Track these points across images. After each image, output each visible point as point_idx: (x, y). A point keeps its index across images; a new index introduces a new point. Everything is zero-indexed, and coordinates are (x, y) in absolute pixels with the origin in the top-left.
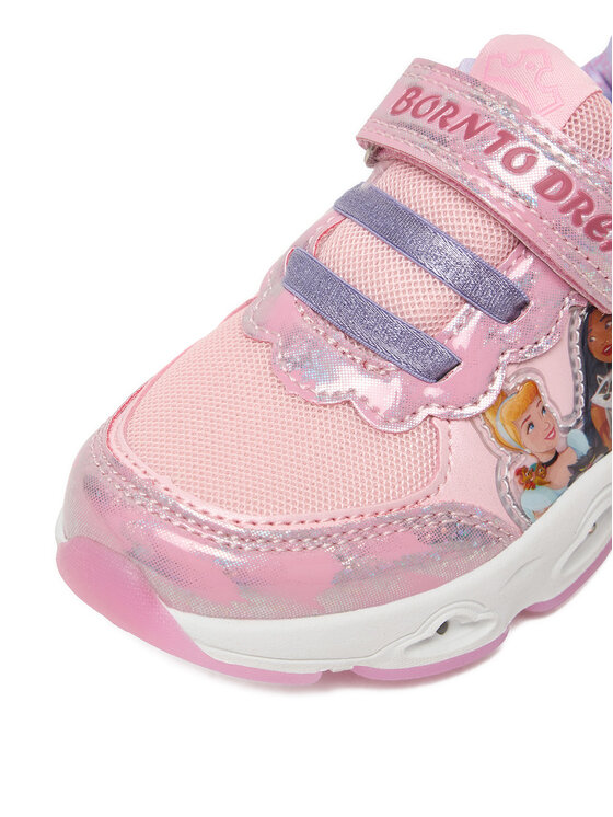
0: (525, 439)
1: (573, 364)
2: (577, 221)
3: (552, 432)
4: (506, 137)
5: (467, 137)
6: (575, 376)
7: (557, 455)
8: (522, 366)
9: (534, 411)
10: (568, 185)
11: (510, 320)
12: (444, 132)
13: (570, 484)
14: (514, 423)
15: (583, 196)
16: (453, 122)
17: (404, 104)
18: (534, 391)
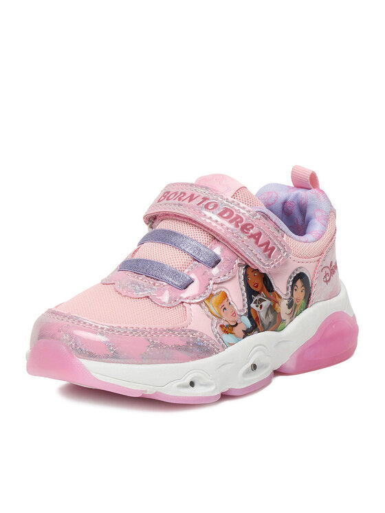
0: (223, 314)
1: (242, 289)
2: (237, 226)
3: (234, 314)
4: (205, 199)
5: (189, 201)
6: (243, 295)
7: (237, 324)
8: (220, 285)
9: (226, 303)
10: (232, 213)
11: (213, 267)
12: (180, 202)
13: (244, 338)
14: (217, 307)
15: (238, 217)
16: (184, 198)
17: (163, 198)
18: (225, 296)
